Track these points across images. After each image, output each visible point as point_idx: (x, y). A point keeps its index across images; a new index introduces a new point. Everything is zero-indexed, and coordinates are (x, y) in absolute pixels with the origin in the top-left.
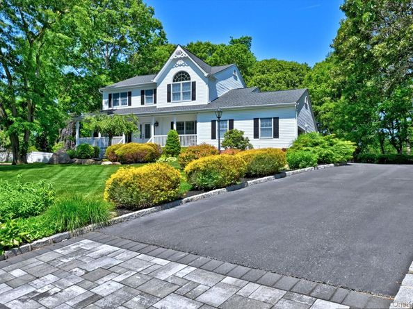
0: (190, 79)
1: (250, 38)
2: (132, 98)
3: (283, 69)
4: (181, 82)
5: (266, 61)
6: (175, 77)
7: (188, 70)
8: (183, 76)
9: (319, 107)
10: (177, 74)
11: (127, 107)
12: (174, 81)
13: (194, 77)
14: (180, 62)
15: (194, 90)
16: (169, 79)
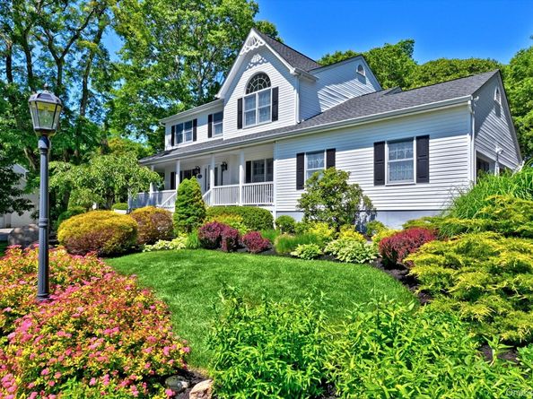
0: (269, 85)
1: (412, 42)
2: (198, 128)
3: (457, 71)
4: (256, 92)
5: (431, 63)
6: (249, 86)
7: (268, 68)
8: (261, 81)
9: (519, 119)
10: (251, 80)
11: (192, 143)
12: (247, 92)
13: (276, 79)
14: (256, 58)
15: (276, 102)
16: (240, 91)
